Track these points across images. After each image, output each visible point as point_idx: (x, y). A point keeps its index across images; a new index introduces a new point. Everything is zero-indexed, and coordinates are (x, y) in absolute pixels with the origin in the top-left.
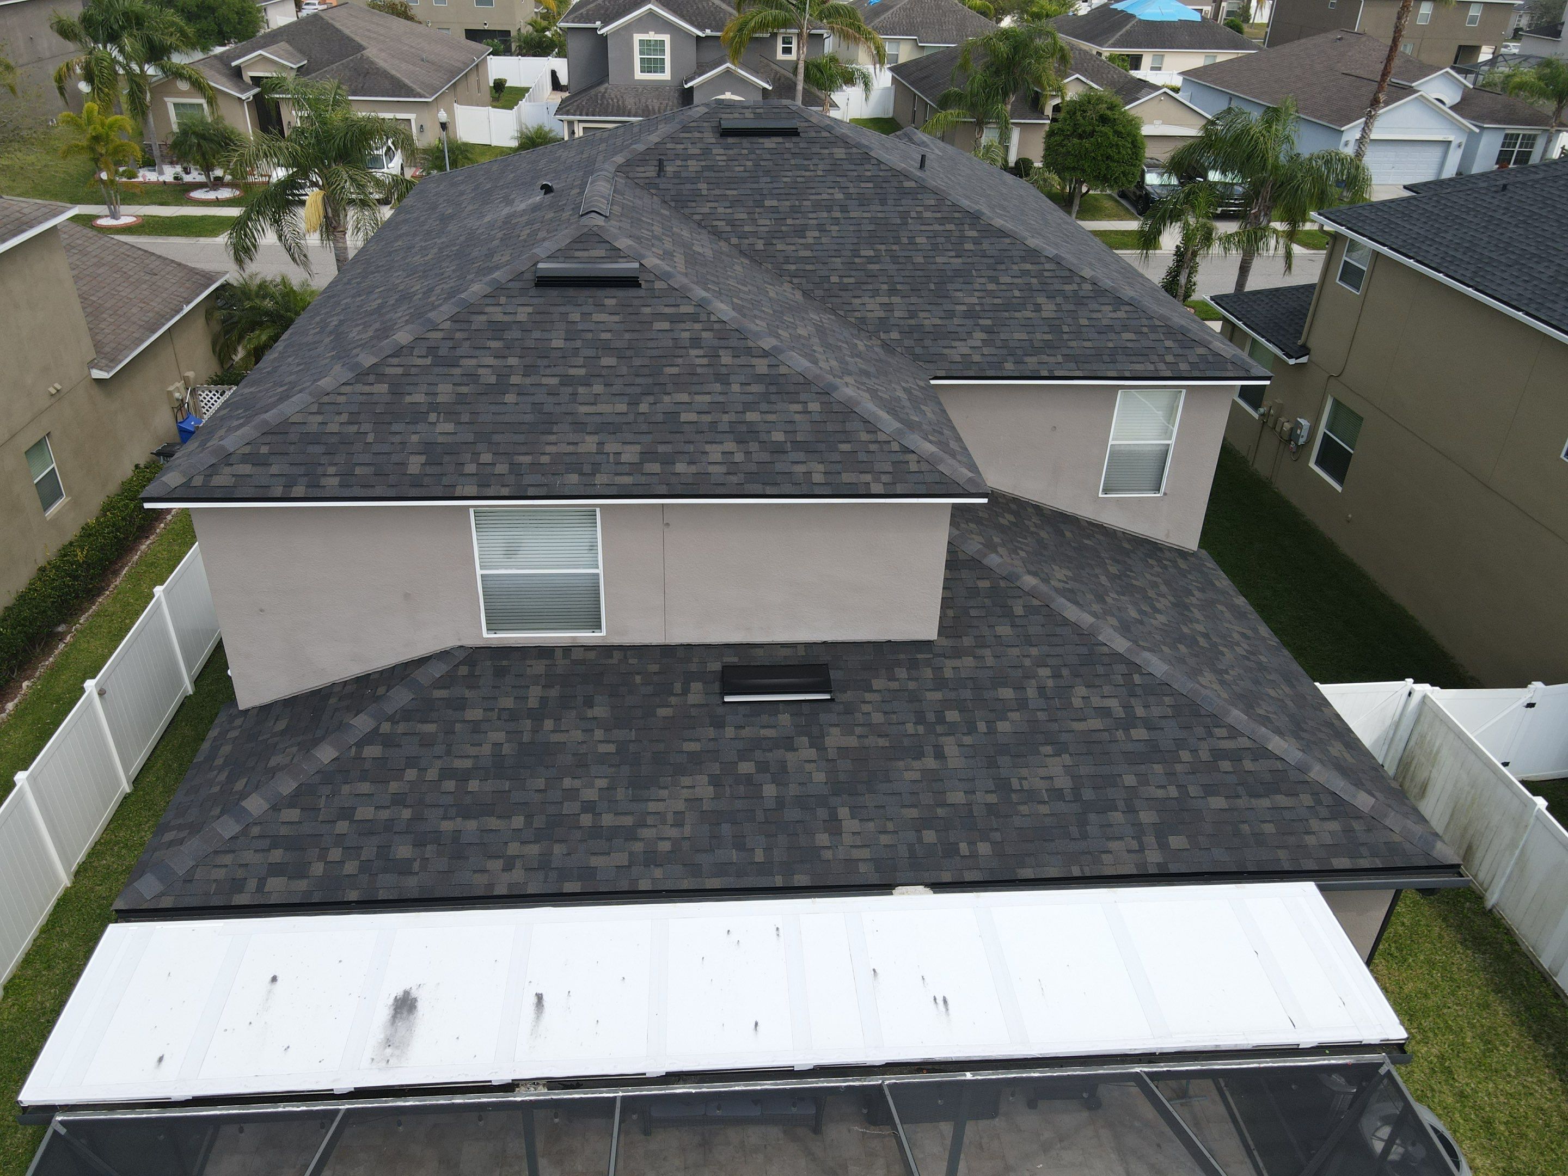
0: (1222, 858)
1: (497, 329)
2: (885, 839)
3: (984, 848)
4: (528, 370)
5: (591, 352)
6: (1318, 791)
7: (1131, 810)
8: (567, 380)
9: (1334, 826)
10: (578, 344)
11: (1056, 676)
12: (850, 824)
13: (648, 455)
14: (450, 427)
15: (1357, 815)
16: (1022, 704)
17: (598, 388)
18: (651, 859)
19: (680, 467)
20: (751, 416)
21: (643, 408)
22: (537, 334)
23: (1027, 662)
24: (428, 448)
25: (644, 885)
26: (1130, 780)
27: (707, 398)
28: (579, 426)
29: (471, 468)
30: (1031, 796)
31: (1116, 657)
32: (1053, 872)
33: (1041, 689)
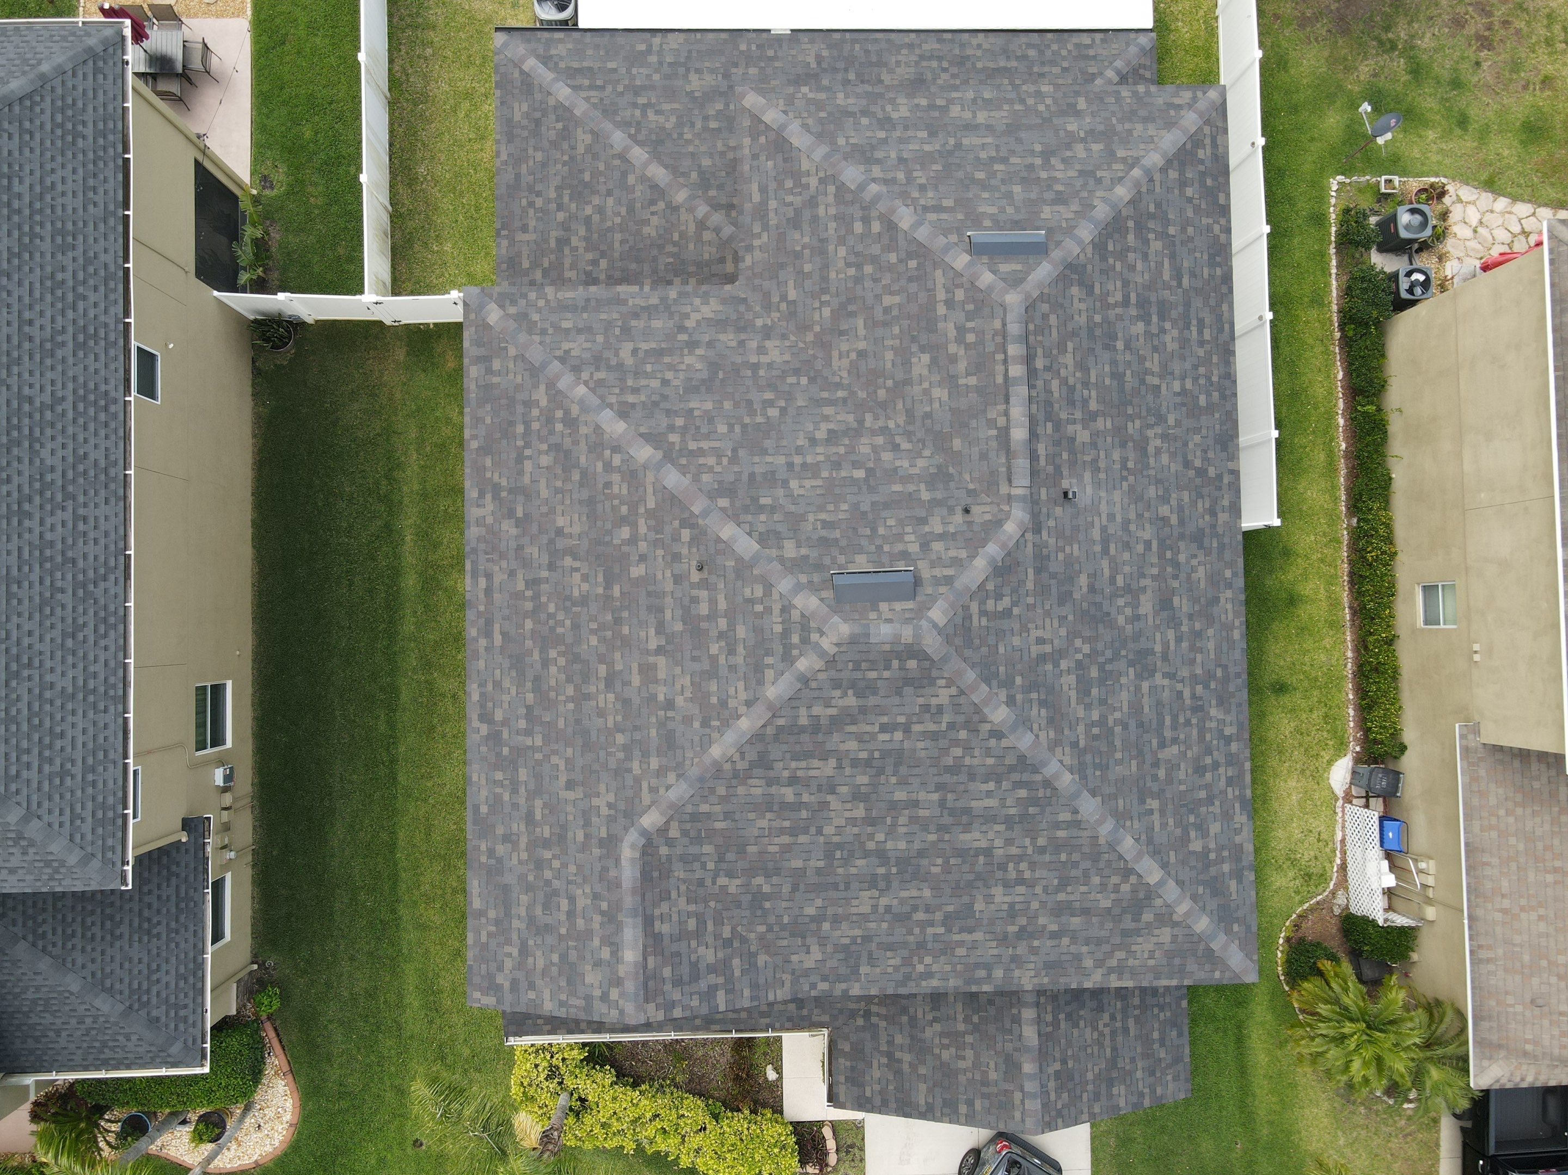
0: (620, 40)
1: (1060, 199)
2: (794, 52)
3: (743, 47)
4: (1031, 167)
5: (993, 182)
6: (555, 68)
7: (661, 63)
8: (1005, 160)
9: (553, 52)
10: (1003, 189)
11: (681, 135)
12: (811, 60)
13: (945, 109)
14: (1070, 128)
15: (538, 57)
16: (706, 118)
17: (983, 155)
18: (911, 46)
19: (924, 102)
20: (882, 134)
21: (952, 141)
22: (1033, 196)
23: (697, 142)
24: (1078, 114)
25: (913, 35)
26: (656, 77)
27: (911, 147)
28: (990, 128)
29: (1049, 101)
30: (712, 71)
31: (641, 144)
32: (711, 35)
33: (693, 125)
